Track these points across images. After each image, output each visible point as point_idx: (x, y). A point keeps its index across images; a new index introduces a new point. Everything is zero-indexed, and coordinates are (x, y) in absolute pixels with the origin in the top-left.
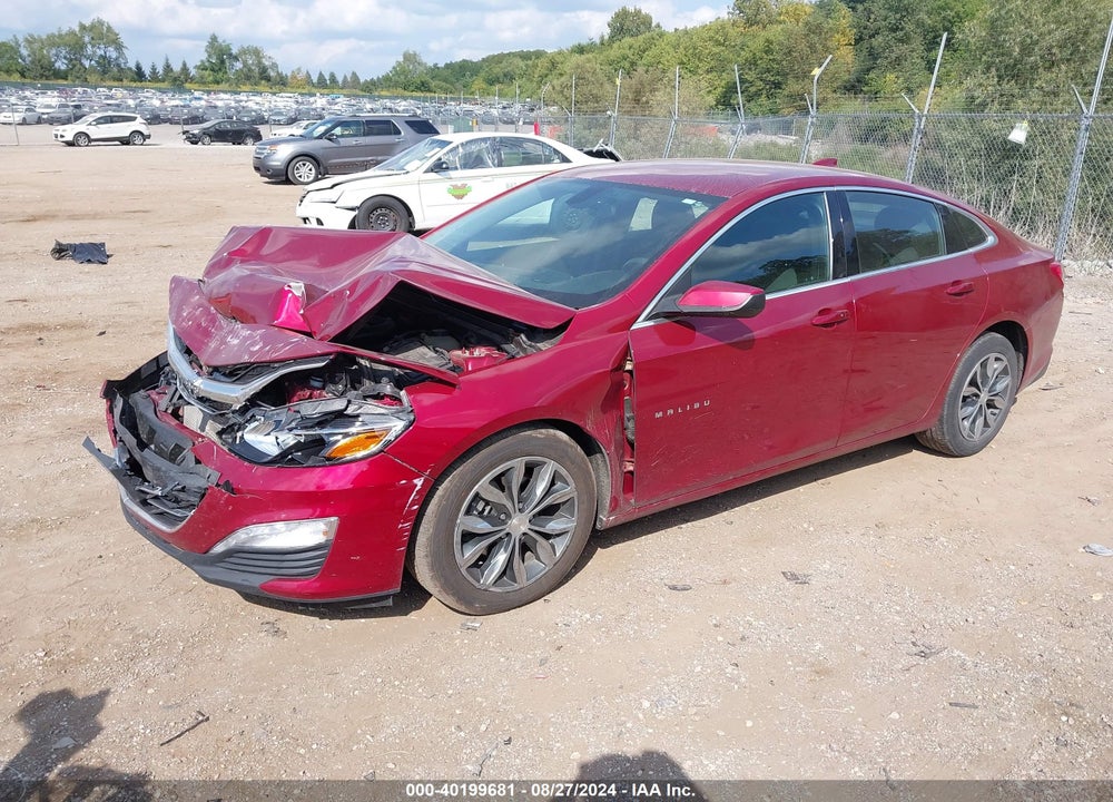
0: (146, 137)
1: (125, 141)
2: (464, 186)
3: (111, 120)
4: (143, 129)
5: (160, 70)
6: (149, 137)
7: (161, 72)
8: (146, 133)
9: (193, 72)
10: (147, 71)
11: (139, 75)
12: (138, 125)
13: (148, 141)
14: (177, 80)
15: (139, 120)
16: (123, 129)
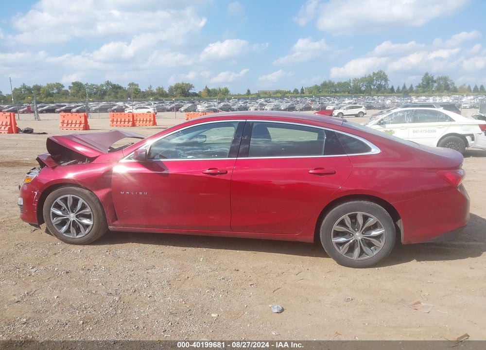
0: (364, 114)
1: (357, 116)
2: (391, 131)
3: (352, 108)
4: (364, 111)
5: (401, 88)
6: (366, 114)
7: (401, 89)
8: (365, 112)
9: (415, 88)
10: (395, 89)
11: (392, 90)
12: (363, 109)
13: (365, 116)
14: (406, 92)
15: (363, 107)
16: (356, 111)
